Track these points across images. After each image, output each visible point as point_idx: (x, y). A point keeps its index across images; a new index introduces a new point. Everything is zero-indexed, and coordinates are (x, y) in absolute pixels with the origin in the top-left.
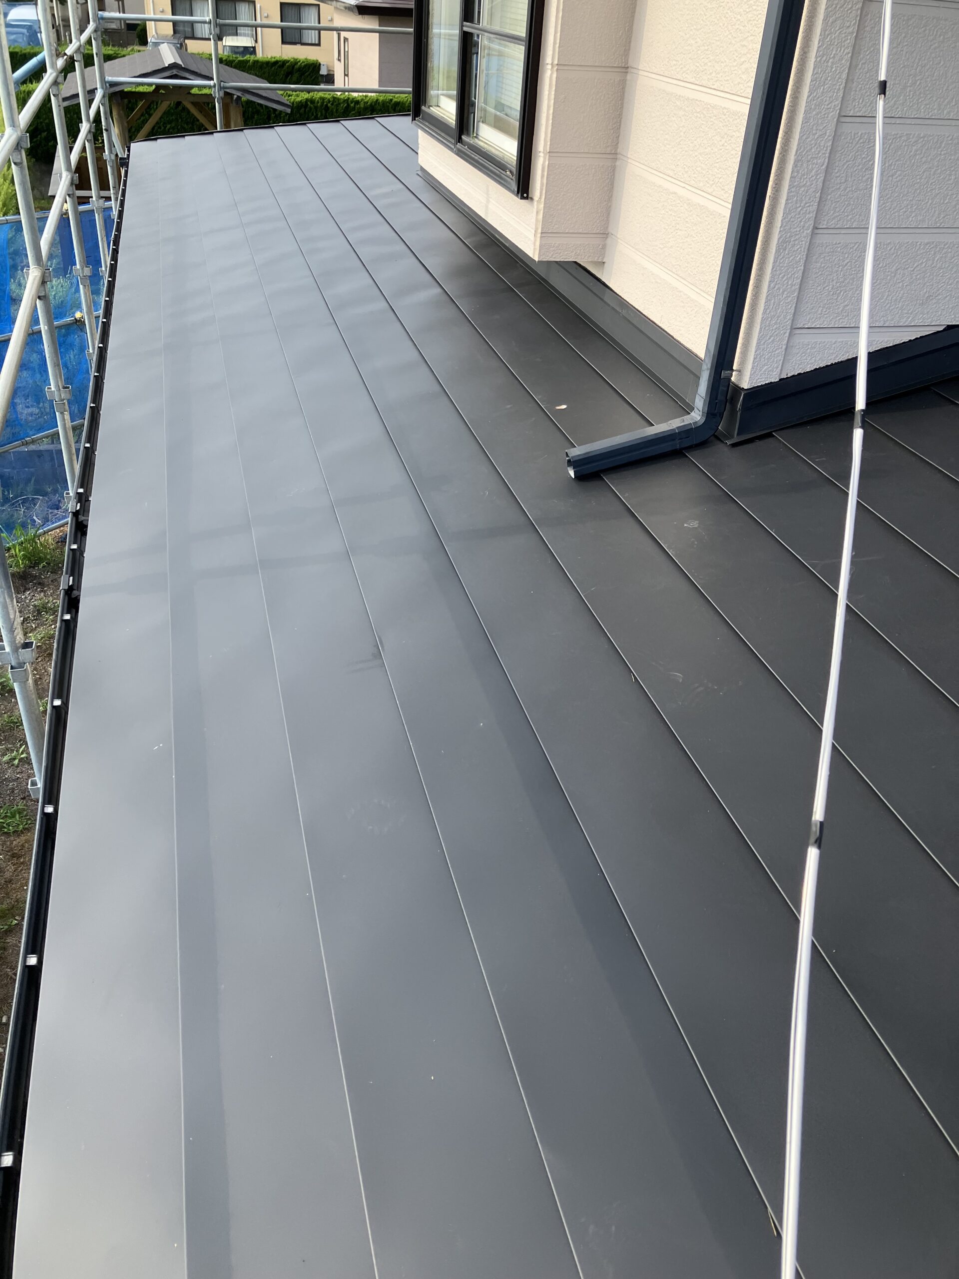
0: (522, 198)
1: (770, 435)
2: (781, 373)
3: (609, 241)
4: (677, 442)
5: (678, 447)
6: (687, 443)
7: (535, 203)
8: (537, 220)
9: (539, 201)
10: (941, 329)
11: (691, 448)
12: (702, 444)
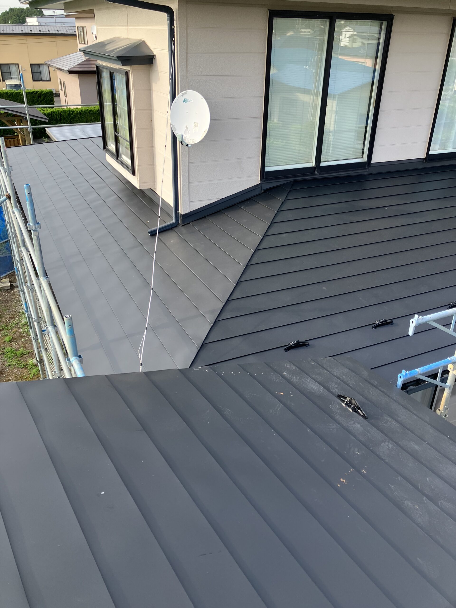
0: (134, 175)
1: (189, 223)
2: (189, 211)
3: (155, 183)
4: (171, 226)
5: (171, 227)
6: (173, 226)
7: (137, 177)
8: (138, 180)
9: (138, 176)
10: (221, 199)
11: (174, 227)
12: (176, 226)
